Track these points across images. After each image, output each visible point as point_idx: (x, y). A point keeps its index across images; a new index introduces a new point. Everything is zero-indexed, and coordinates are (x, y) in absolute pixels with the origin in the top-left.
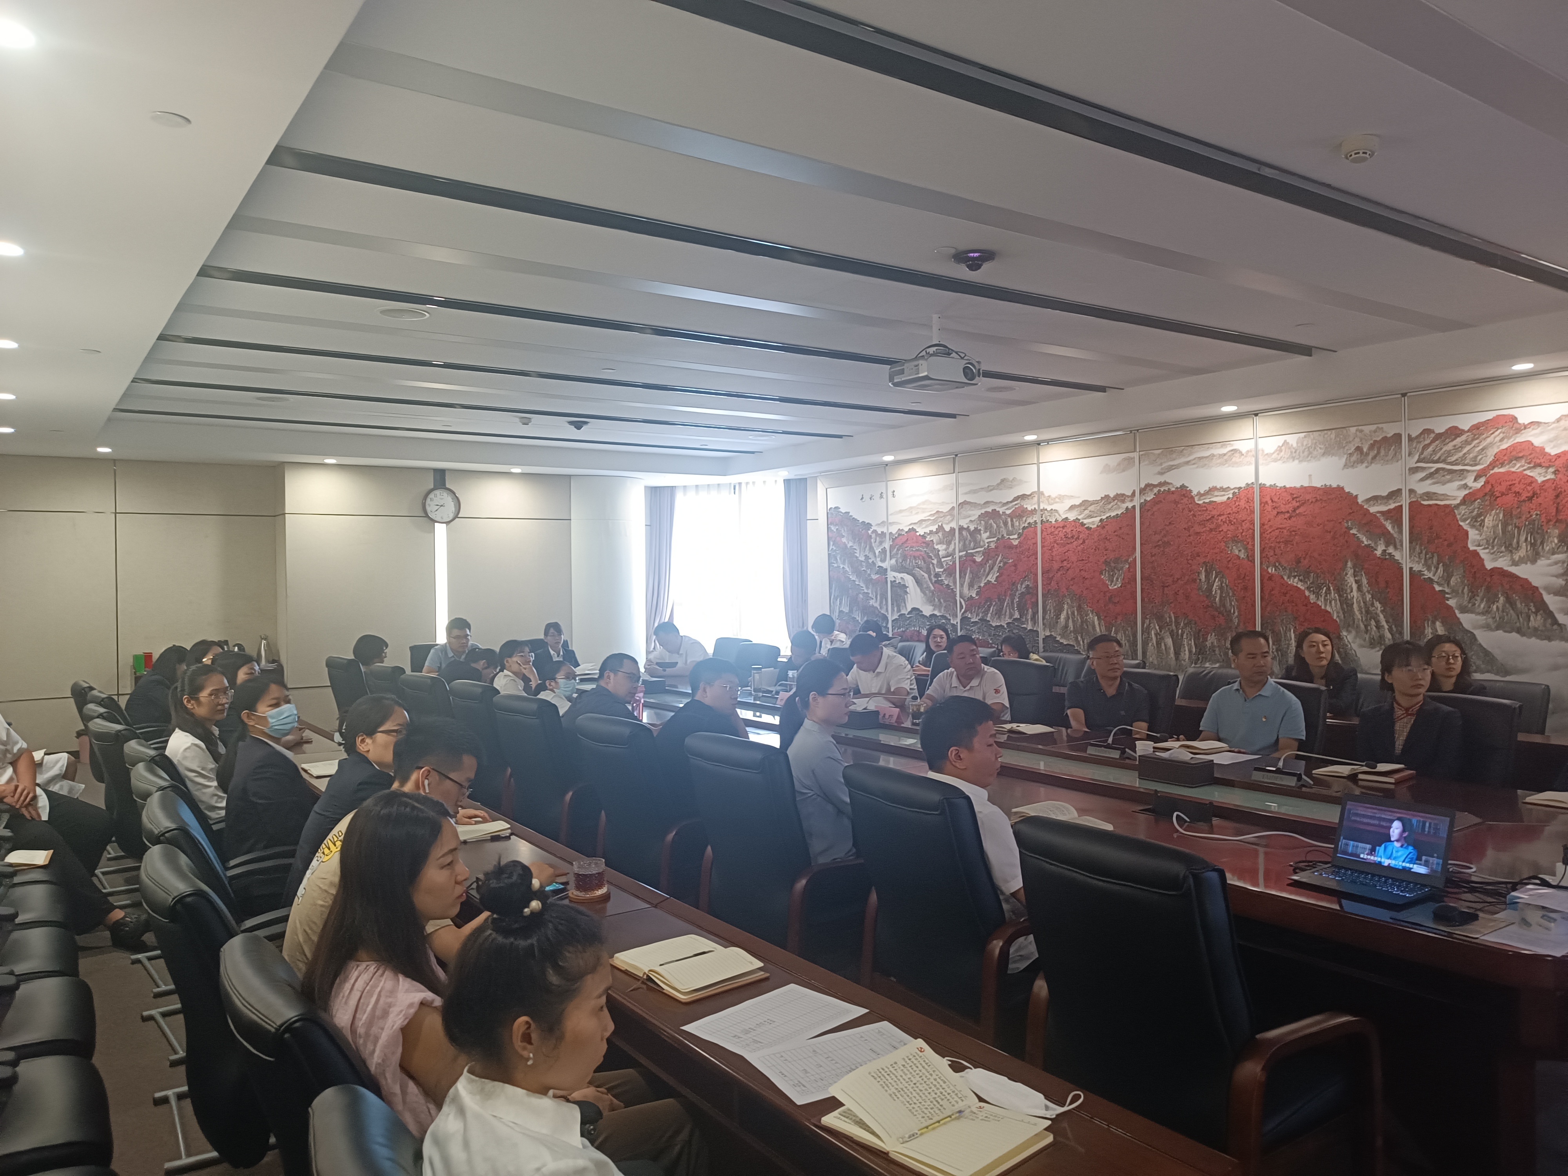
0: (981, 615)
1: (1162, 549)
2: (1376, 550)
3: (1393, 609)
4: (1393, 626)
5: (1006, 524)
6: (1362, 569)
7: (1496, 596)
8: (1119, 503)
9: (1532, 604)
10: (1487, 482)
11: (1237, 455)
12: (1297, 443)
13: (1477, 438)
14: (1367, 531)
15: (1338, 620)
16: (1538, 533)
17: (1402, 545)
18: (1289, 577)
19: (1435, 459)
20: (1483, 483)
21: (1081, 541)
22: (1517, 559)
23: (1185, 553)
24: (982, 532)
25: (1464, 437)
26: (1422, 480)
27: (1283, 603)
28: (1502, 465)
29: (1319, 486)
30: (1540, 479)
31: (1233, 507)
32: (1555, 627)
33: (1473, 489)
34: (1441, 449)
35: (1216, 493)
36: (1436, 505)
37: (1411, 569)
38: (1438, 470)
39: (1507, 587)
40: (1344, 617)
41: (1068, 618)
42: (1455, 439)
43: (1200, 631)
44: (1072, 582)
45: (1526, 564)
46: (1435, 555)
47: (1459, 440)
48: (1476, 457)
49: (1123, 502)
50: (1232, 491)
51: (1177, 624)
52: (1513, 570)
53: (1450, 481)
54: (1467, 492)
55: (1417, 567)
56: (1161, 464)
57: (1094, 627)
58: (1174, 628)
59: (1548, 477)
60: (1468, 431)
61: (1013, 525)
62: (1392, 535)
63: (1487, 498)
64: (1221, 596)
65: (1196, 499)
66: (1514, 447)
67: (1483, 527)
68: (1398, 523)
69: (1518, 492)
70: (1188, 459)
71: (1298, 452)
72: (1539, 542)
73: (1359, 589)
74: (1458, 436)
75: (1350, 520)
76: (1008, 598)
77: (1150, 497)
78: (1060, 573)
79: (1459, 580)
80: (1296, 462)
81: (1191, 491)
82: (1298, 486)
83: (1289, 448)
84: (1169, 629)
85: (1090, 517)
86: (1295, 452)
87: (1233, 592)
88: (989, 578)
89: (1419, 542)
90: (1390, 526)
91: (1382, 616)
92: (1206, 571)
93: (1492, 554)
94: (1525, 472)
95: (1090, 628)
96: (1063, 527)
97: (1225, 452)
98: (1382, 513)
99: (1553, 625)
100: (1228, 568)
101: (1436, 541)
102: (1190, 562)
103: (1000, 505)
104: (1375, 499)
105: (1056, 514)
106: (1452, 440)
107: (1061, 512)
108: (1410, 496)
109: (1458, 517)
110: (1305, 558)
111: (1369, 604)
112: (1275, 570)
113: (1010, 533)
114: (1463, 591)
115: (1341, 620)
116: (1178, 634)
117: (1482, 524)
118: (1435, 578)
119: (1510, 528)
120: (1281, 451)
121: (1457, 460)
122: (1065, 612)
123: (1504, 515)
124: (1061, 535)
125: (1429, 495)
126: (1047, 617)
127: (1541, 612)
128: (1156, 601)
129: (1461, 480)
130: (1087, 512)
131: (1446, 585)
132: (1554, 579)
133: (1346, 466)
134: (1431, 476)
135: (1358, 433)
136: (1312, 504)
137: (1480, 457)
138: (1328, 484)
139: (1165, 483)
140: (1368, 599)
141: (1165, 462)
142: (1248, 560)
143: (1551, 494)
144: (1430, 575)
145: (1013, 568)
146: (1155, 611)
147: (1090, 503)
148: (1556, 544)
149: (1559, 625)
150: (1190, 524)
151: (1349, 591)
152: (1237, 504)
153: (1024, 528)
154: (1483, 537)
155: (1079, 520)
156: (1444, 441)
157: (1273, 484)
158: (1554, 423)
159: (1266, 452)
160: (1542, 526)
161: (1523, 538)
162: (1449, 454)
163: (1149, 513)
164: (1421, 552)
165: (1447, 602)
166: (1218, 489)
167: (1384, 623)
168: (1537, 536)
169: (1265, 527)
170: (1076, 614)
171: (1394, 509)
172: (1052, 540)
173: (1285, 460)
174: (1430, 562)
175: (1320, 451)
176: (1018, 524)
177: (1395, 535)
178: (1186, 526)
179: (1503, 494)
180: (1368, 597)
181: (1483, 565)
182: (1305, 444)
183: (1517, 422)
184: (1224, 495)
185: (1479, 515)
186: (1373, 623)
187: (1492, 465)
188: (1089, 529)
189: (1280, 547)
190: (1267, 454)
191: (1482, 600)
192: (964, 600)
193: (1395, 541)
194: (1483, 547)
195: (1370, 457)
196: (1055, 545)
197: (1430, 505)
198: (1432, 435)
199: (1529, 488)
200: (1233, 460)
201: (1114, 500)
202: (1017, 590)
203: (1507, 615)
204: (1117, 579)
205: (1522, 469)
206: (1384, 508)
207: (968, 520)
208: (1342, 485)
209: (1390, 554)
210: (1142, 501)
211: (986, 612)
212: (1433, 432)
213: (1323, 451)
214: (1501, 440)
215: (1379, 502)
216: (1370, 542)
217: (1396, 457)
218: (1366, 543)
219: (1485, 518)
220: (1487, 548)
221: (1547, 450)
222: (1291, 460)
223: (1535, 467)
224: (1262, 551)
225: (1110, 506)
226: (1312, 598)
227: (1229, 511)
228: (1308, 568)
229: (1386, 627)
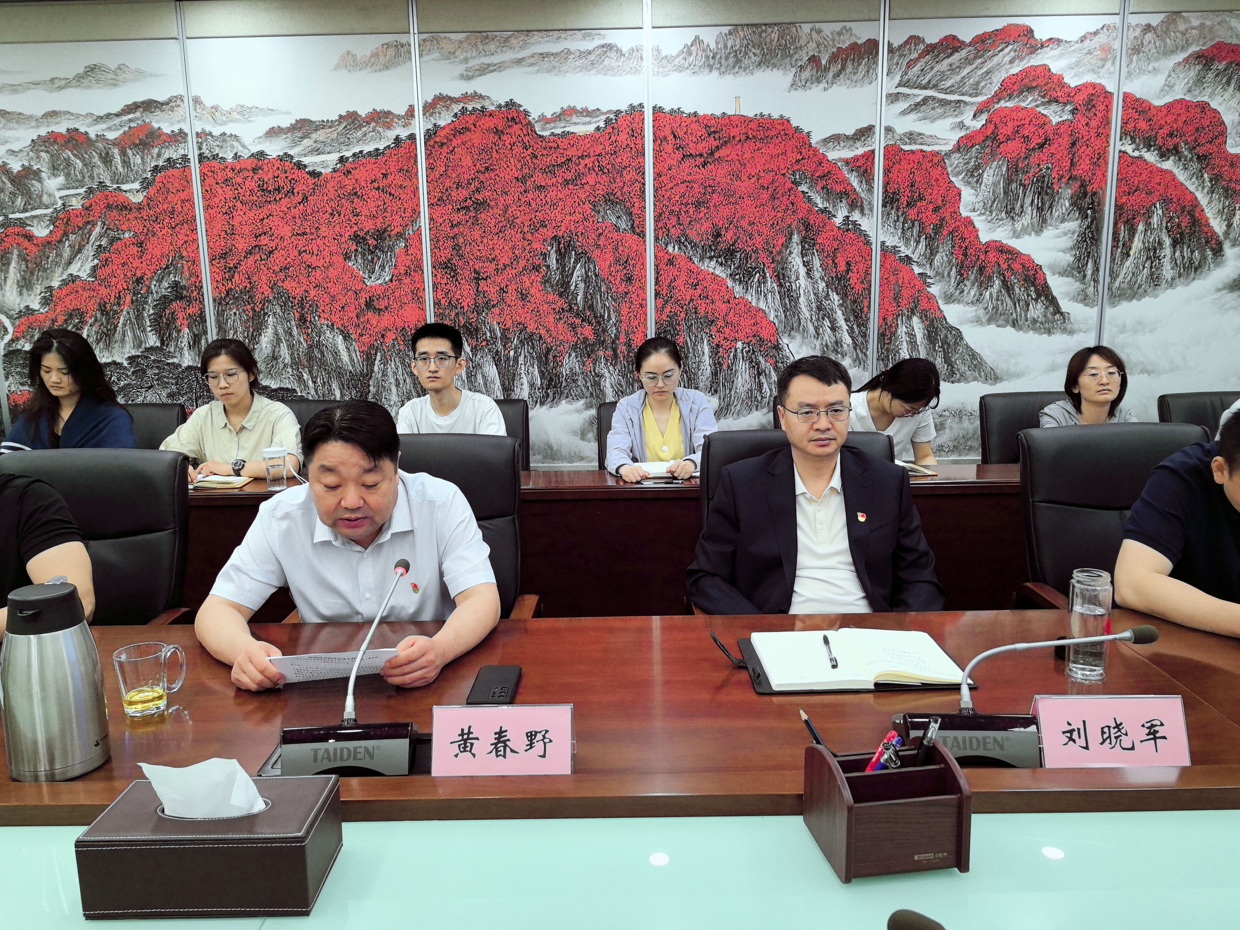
1: (472, 214)
2: (834, 216)
4: (855, 326)
5: (107, 159)
6: (814, 245)
7: (990, 278)
8: (381, 130)
9: (1032, 289)
10: (989, 121)
11: (613, 54)
12: (717, 43)
13: (981, 56)
14: (822, 188)
15: (776, 321)
16: (1047, 194)
17: (871, 210)
18: (702, 259)
19: (924, 82)
20: (984, 122)
21: (299, 198)
22: (1019, 229)
23: (518, 221)
24: (43, 175)
25: (963, 53)
26: (904, 113)
27: (692, 300)
28: (1010, 97)
29: (751, 115)
30: (1055, 120)
31: (607, 144)
32: (1057, 316)
33: (972, 129)
34: (932, 68)
35: (575, 119)
36: (921, 151)
37: (883, 243)
38: (925, 100)
39: (1005, 266)
40: (786, 316)
41: (279, 340)
42: (952, 54)
43: (548, 350)
44: (282, 275)
45: (1030, 235)
46: (916, 224)
47: (956, 56)
48: (978, 83)
49: (388, 126)
50: (604, 117)
51: (506, 340)
52: (1014, 243)
53: (943, 116)
54: (963, 133)
55: (891, 242)
56: (466, 60)
57: (336, 354)
58: (500, 347)
59: (1065, 118)
60: (970, 44)
61: (126, 163)
62: (858, 194)
63: (988, 143)
64: (585, 293)
65: (537, 127)
66: (1026, 72)
67: (981, 184)
68: (868, 177)
69: (1028, 136)
70: (520, 55)
71: (718, 56)
72: (1047, 206)
73: (809, 274)
74: (955, 50)
75: (799, 170)
76: (126, 309)
77: (445, 119)
78: (251, 260)
79: (945, 258)
80: (715, 73)
81: (526, 113)
82: (718, 113)
83: (704, 50)
84: (490, 350)
85: (318, 152)
86: (713, 58)
87: (608, 288)
88: (74, 269)
89: (895, 205)
90: (856, 181)
91: (839, 313)
92: (558, 251)
93: (989, 222)
94: (1037, 109)
95: (329, 357)
96: (255, 170)
97: (590, 48)
98: (847, 162)
99: (1055, 314)
100: (598, 246)
101: (918, 203)
102: (529, 236)
103: (89, 120)
104: (836, 139)
105: (236, 144)
106: (948, 57)
107: (247, 141)
108: (886, 137)
109: (949, 169)
110: (727, 229)
111: (822, 294)
112: (680, 248)
113: (118, 179)
114: (949, 274)
115: (780, 321)
116: (508, 359)
117: (979, 181)
118: (915, 257)
119: (1014, 186)
120: (690, 54)
121: (952, 86)
122: (270, 331)
123: (1008, 169)
124: (251, 184)
125: (911, 137)
127: (1043, 298)
128: (465, 304)
129: (956, 116)
130: (307, 142)
131: (928, 266)
132: (1061, 254)
133: (793, 85)
134: (916, 107)
135: (813, 33)
136: (741, 144)
137: (983, 84)
138: (765, 113)
139: (476, 96)
140: (820, 289)
141: (473, 58)
142: (634, 232)
143: (1066, 141)
144: (909, 253)
145: (134, 249)
147: (313, 127)
148: (1067, 210)
149: (1062, 314)
150: (527, 170)
151: (793, 278)
152: (613, 138)
153: (156, 169)
154: (980, 198)
155: (292, 157)
156: (938, 56)
157: (675, 108)
158: (1077, 42)
159: (664, 54)
160: (1052, 184)
161: (1028, 201)
162: (943, 77)
163: (445, 149)
164: (898, 220)
165: (928, 289)
166: (578, 111)
167: (841, 322)
168: (1046, 198)
169: (664, 178)
170: (295, 332)
171: (863, 156)
172: (229, 195)
173: (697, 68)
174: (909, 234)
175: (753, 58)
176: (139, 161)
177: (863, 195)
178: (519, 175)
179: (1008, 139)
180: (822, 285)
181: (977, 237)
182: (729, 45)
183: (1033, 36)
184: (590, 123)
185: (977, 167)
186: (827, 323)
187: (998, 97)
188: (314, 174)
189: (687, 212)
190: (666, 57)
191: (973, 285)
192: (9, 317)
193: (862, 202)
194: (978, 212)
195: (831, 74)
196: (238, 204)
197: (912, 152)
198: (922, 47)
199: (1041, 132)
200: (606, 62)
201: (368, 123)
202: (149, 291)
203: (1002, 304)
204: (383, 267)
205: (1034, 104)
206: (848, 154)
208: (786, 115)
209: (854, 223)
210: (430, 126)
212: (923, 41)
213: (758, 59)
214: (1011, 62)
215: (842, 144)
216: (826, 205)
217: (869, 76)
218: (820, 206)
219: (983, 172)
220: (984, 214)
221: (1067, 80)
222: (707, 70)
223: (1049, 102)
224: (658, 218)
225: (359, 134)
226: (738, 290)
227: (599, 149)
228: (733, 245)
229: (845, 327)
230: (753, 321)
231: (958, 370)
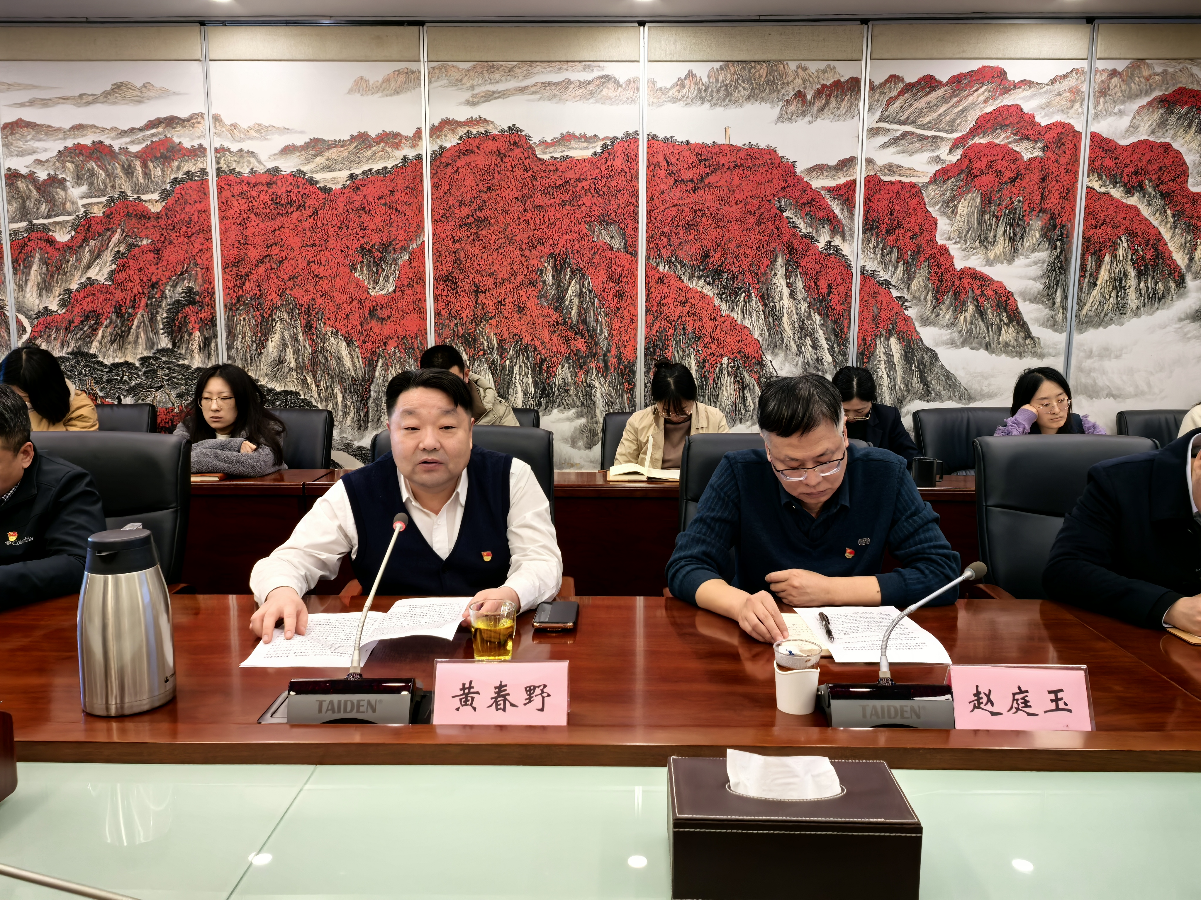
0: (73, 344)
1: (473, 231)
2: (817, 241)
3: (836, 322)
4: (835, 346)
5: (129, 171)
6: (797, 267)
7: (964, 303)
8: (389, 150)
9: (1005, 314)
10: (964, 156)
11: (611, 85)
12: (709, 77)
13: (957, 96)
14: (806, 215)
15: (760, 339)
16: (1018, 225)
17: (852, 236)
18: (691, 278)
19: (903, 118)
20: (959, 157)
21: (310, 212)
22: (992, 258)
23: (517, 238)
24: (68, 184)
25: (940, 92)
26: (884, 146)
27: (680, 317)
28: (984, 133)
29: (740, 144)
30: (1026, 156)
31: (603, 168)
32: (1028, 341)
33: (948, 163)
34: (911, 105)
35: (573, 144)
36: (900, 182)
37: (863, 267)
38: (905, 135)
39: (978, 292)
40: (769, 334)
41: (285, 346)
42: (929, 93)
43: (542, 361)
44: (291, 284)
45: (1002, 263)
46: (895, 249)
47: (934, 95)
48: (954, 121)
49: (397, 146)
50: (601, 143)
51: (502, 350)
52: (987, 271)
53: (920, 150)
54: (939, 167)
55: (871, 265)
56: (472, 87)
57: (339, 360)
58: (497, 357)
59: (1036, 154)
60: (947, 84)
61: (147, 175)
62: (839, 221)
63: (963, 176)
64: (580, 308)
65: (538, 151)
66: (1000, 111)
67: (956, 214)
68: (848, 202)
69: (1000, 171)
70: (523, 84)
71: (710, 90)
72: (1018, 236)
73: (792, 294)
74: (933, 89)
75: (784, 197)
76: (140, 312)
77: (450, 141)
78: (261, 269)
79: (922, 283)
80: (707, 105)
81: (528, 137)
82: (709, 142)
83: (697, 84)
84: (486, 360)
85: (329, 169)
86: (705, 90)
87: (601, 303)
88: (92, 273)
89: (875, 232)
90: (838, 208)
91: (821, 332)
92: (555, 267)
93: (964, 250)
94: (1010, 146)
95: (333, 362)
96: (269, 184)
97: (590, 79)
98: (829, 190)
99: (1026, 338)
100: (592, 264)
101: (897, 231)
102: (527, 253)
103: (114, 134)
104: (820, 169)
105: (252, 160)
106: (926, 95)
107: (263, 157)
108: (866, 168)
109: (926, 200)
110: (715, 251)
111: (804, 314)
112: (670, 267)
113: (140, 190)
114: (925, 298)
115: (764, 339)
116: (504, 368)
117: (954, 212)
118: (893, 281)
119: (987, 217)
120: (683, 87)
121: (930, 123)
122: (277, 336)
123: (982, 201)
124: (267, 198)
125: (891, 168)
126: (238, 344)
127: (1014, 323)
128: (464, 315)
129: (933, 150)
130: (319, 160)
131: (906, 290)
132: (1032, 282)
133: (780, 118)
134: (895, 141)
135: (800, 70)
136: (729, 172)
137: (958, 121)
138: (753, 143)
139: (480, 121)
140: (803, 310)
141: (479, 85)
142: (627, 251)
143: (1037, 176)
144: (887, 277)
145: (151, 256)
146: (461, 332)
147: (326, 146)
148: (1037, 240)
149: (1032, 338)
150: (526, 191)
151: (777, 298)
152: (609, 163)
153: (175, 181)
154: (955, 227)
155: (304, 173)
156: (916, 94)
157: (669, 136)
158: (1047, 84)
159: (659, 85)
160: (1023, 216)
161: (1000, 231)
162: (921, 113)
163: (449, 170)
164: (877, 246)
165: (905, 312)
166: (576, 137)
167: (822, 341)
168: (1018, 229)
169: (656, 202)
170: (301, 338)
171: (845, 185)
172: (244, 207)
173: (689, 100)
174: (887, 259)
175: (743, 92)
176: (160, 173)
177: (844, 222)
178: (519, 194)
179: (982, 173)
180: (804, 306)
181: (952, 264)
182: (720, 79)
183: (1006, 78)
184: (587, 148)
185: (953, 199)
186: (809, 341)
187: (972, 134)
188: (325, 190)
189: (677, 234)
190: (661, 89)
191: (948, 309)
192: (28, 317)
193: (843, 228)
194: (954, 241)
195: (815, 108)
196: (252, 216)
197: (891, 183)
198: (901, 85)
199: (1013, 167)
200: (604, 92)
201: (378, 143)
202: (163, 296)
203: (976, 327)
204: (387, 279)
205: (1006, 141)
206: (831, 183)
207: (29, 160)
208: (773, 146)
209: (836, 248)
210: (436, 148)
211: (88, 338)
212: (903, 80)
213: (747, 93)
214: (986, 101)
215: (825, 174)
216: (809, 230)
217: (852, 111)
218: (804, 231)
219: (958, 203)
220: (959, 242)
221: (1038, 119)
222: (699, 103)
223: (1021, 140)
224: (650, 239)
225: (369, 153)
226: (725, 309)
227: (595, 173)
228: (721, 266)
229: (826, 346)
230: (738, 338)
231: (934, 389)
